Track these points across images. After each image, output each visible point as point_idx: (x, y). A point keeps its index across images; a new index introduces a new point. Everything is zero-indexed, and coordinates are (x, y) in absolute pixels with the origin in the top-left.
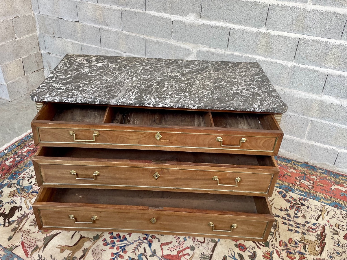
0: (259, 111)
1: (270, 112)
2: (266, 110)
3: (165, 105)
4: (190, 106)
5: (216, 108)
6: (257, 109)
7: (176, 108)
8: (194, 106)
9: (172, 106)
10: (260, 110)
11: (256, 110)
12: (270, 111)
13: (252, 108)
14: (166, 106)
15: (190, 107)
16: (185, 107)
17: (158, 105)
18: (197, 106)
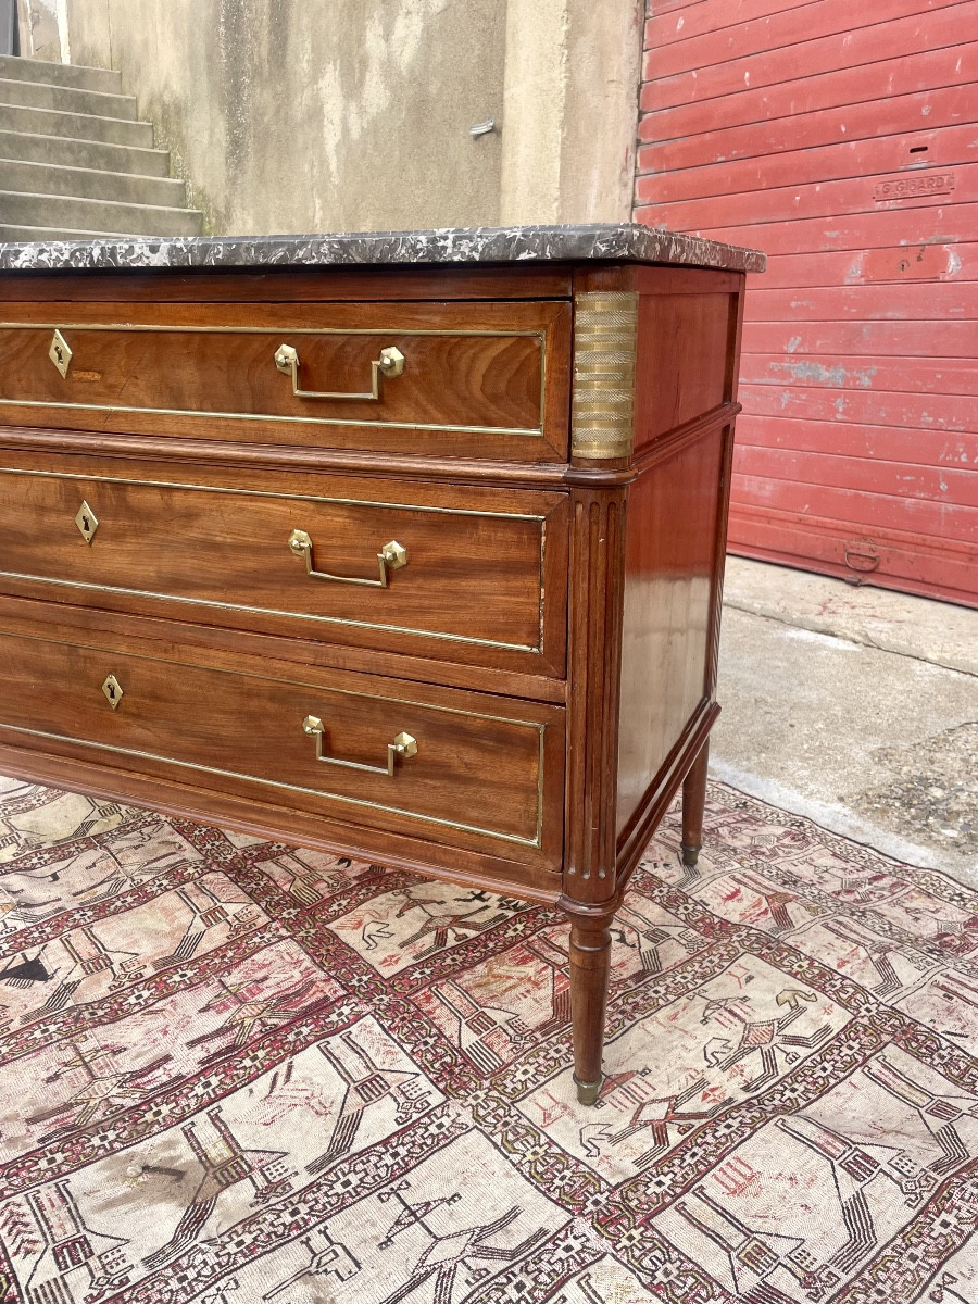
0: (463, 253)
1: (524, 256)
2: (495, 242)
3: (42, 251)
4: (137, 251)
5: (248, 249)
6: (449, 243)
7: (85, 269)
8: (154, 249)
9: (67, 256)
10: (465, 247)
11: (444, 248)
12: (521, 248)
13: (423, 238)
14: (44, 257)
15: (140, 257)
16: (121, 261)
17: (17, 254)
18: (164, 246)
